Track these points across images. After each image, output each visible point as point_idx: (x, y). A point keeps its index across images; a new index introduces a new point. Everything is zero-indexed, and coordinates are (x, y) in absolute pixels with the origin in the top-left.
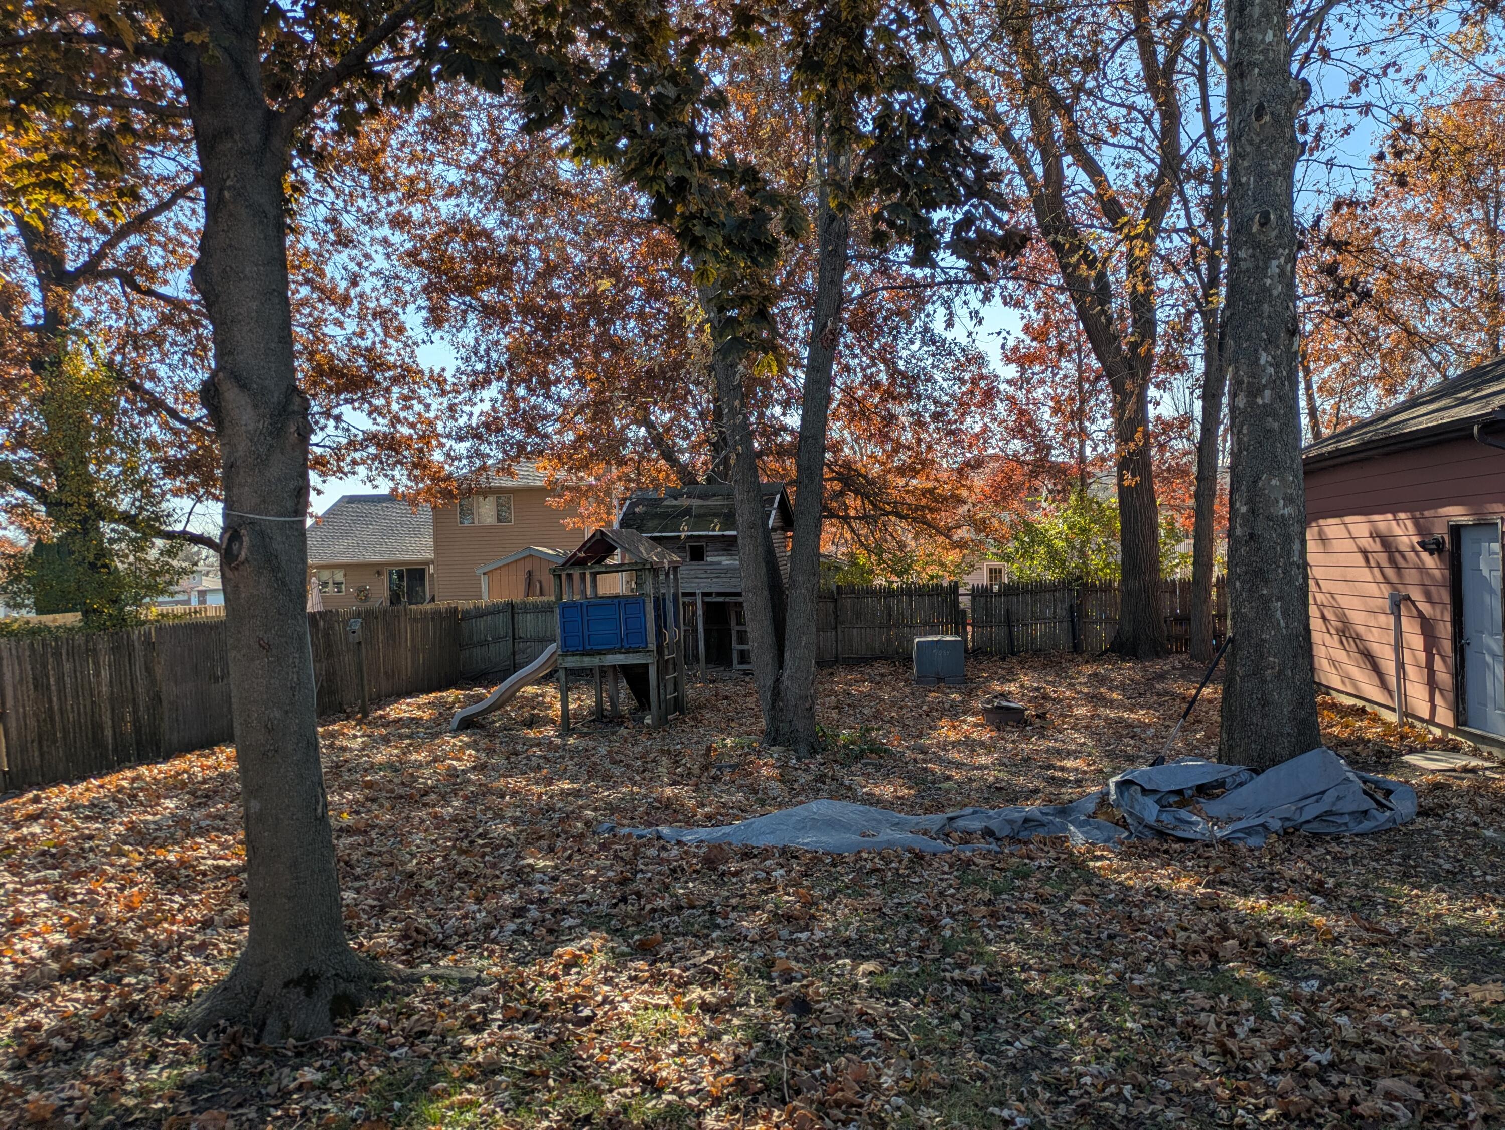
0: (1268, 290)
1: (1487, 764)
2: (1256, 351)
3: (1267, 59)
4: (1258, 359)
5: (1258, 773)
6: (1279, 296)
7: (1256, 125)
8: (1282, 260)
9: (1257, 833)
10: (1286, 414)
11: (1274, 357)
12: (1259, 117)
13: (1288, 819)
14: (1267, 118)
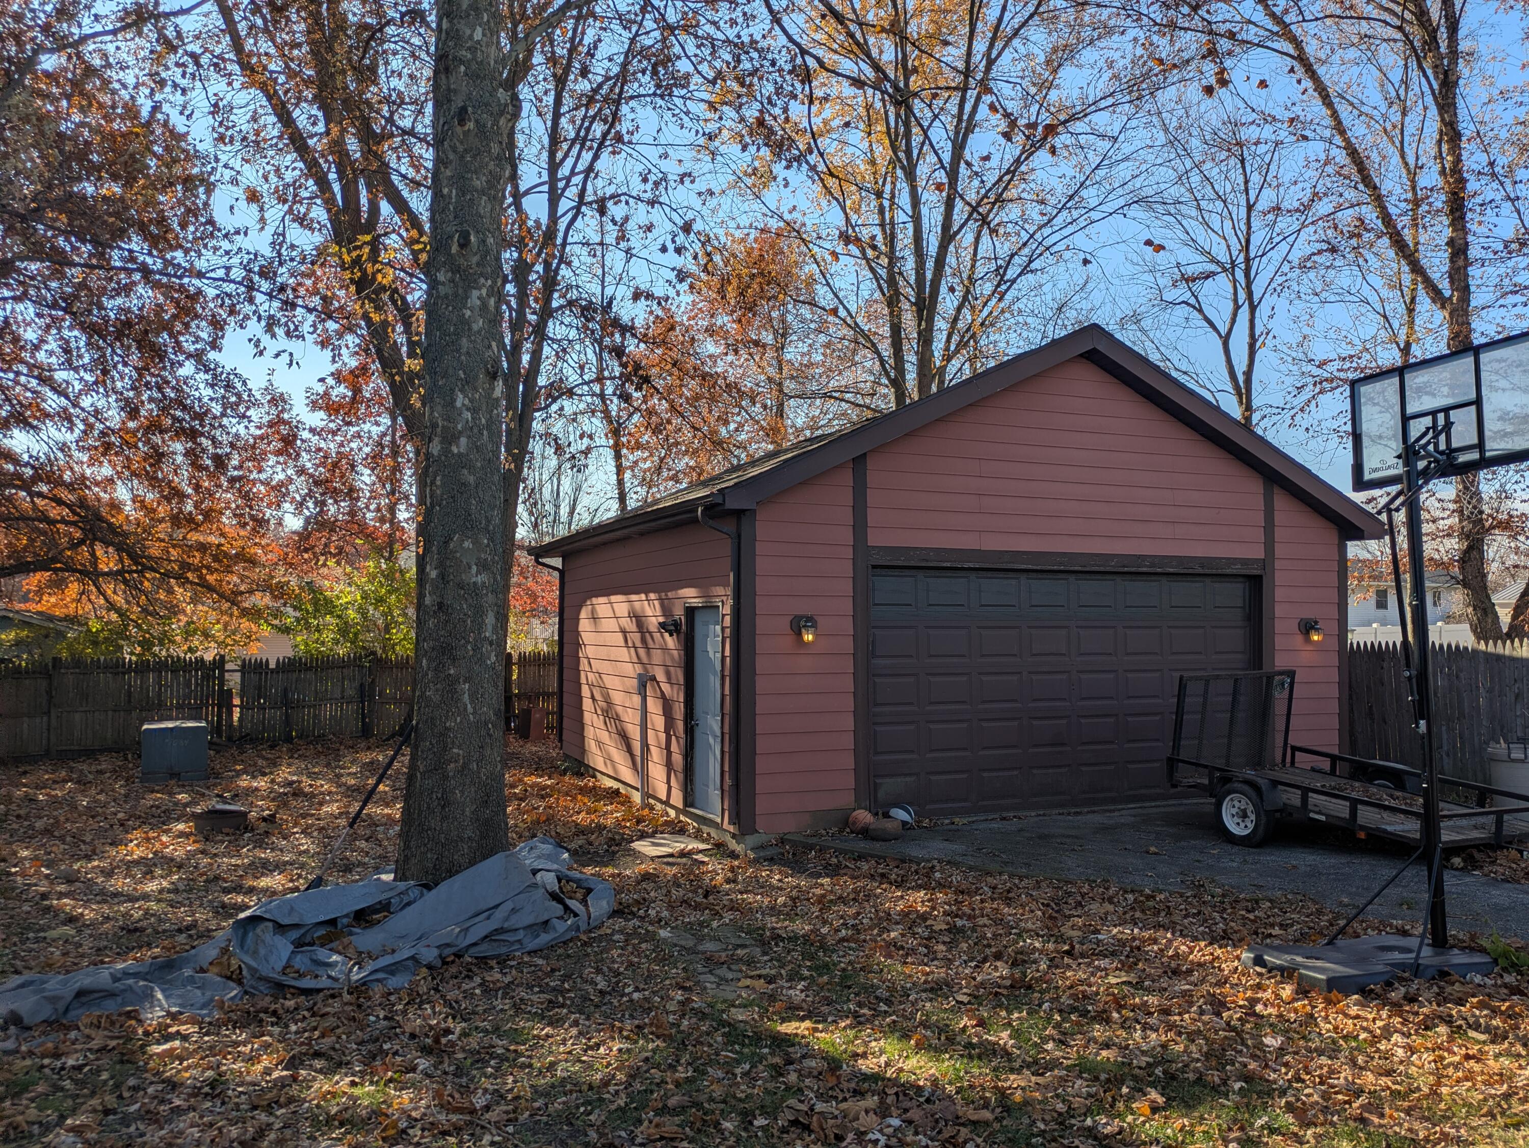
0: (467, 323)
1: (702, 846)
2: (452, 390)
3: (474, 58)
4: (453, 401)
5: (428, 887)
6: (479, 332)
7: (459, 130)
8: (484, 292)
9: (407, 968)
10: (483, 468)
11: (471, 401)
12: (462, 122)
13: (448, 945)
14: (471, 125)
